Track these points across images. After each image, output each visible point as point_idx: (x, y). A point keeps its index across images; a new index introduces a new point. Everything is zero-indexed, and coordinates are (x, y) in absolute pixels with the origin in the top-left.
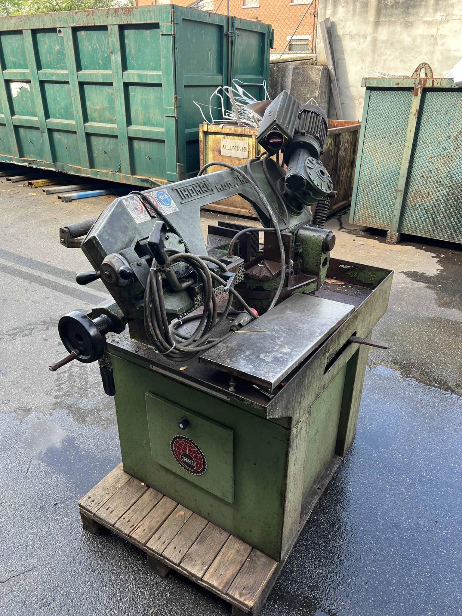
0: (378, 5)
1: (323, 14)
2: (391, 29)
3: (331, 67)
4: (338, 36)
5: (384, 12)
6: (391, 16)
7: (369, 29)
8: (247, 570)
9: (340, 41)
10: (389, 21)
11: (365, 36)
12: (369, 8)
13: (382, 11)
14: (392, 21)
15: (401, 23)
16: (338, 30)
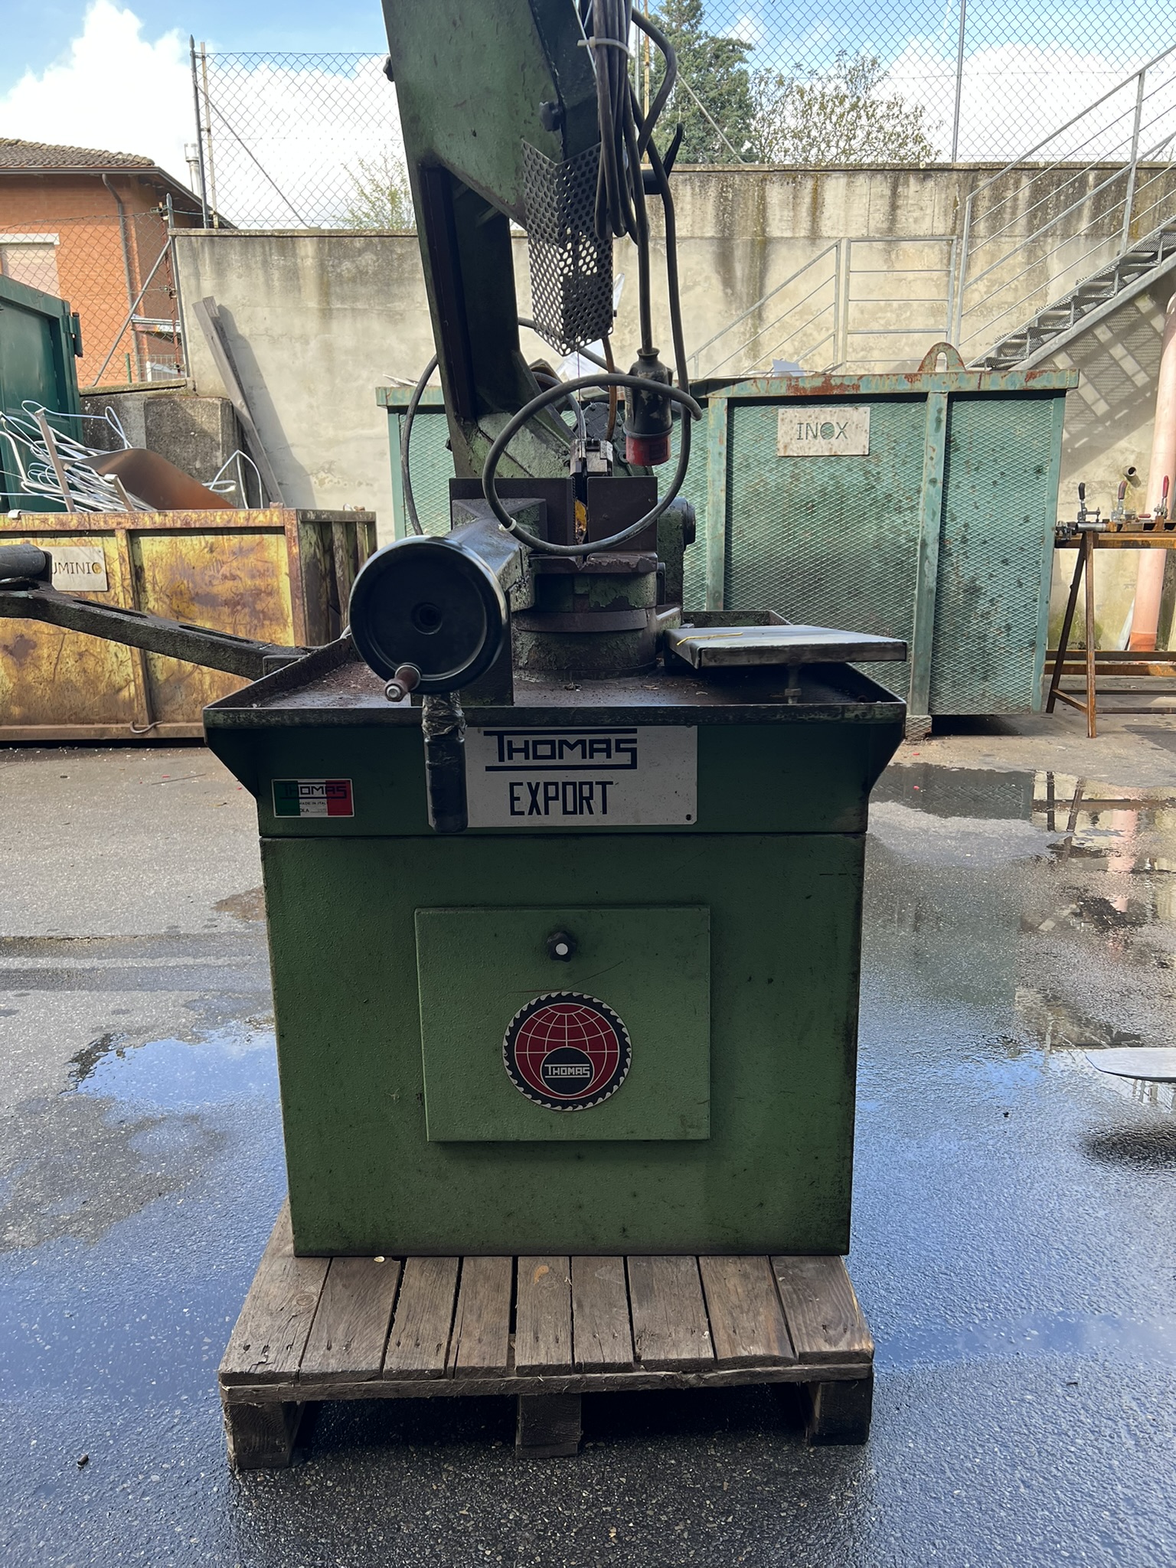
0: (321, 277)
1: (193, 288)
2: (359, 325)
3: (238, 402)
4: (240, 337)
5: (338, 290)
6: (355, 299)
7: (312, 325)
8: (798, 1297)
9: (247, 347)
10: (353, 310)
11: (305, 340)
12: (301, 281)
13: (333, 289)
14: (359, 310)
15: (379, 314)
16: (237, 325)
